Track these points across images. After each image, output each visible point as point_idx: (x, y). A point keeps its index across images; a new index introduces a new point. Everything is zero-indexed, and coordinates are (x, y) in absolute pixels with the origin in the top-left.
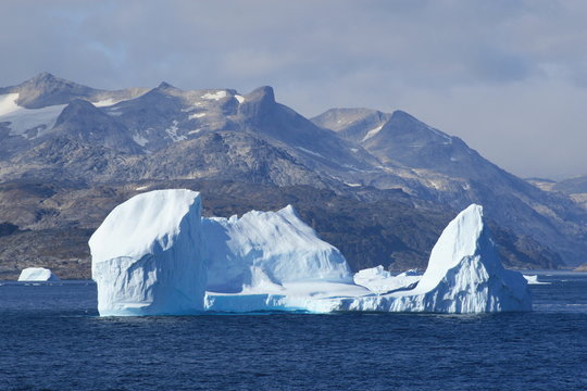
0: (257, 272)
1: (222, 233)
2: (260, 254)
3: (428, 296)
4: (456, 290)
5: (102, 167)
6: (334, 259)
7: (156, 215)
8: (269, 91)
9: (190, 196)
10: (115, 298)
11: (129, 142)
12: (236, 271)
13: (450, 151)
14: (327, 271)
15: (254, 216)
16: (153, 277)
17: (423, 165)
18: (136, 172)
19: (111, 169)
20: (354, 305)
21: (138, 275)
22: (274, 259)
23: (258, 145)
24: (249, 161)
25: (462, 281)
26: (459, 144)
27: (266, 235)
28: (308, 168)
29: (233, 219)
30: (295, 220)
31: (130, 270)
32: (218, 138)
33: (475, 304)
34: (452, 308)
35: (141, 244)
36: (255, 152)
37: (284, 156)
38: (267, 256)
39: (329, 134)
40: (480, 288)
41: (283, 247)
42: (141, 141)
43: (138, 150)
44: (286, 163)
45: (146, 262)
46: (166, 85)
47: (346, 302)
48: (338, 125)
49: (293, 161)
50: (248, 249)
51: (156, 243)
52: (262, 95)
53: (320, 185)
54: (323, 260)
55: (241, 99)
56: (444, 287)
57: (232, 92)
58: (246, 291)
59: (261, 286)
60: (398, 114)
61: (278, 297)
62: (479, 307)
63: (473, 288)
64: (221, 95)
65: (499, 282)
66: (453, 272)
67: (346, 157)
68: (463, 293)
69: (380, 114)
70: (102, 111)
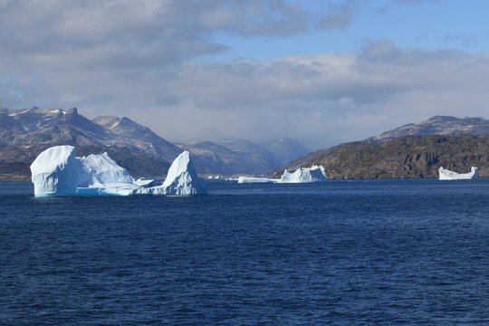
0: (95, 179)
1: (80, 164)
2: (95, 172)
3: (168, 188)
4: (179, 185)
5: (12, 139)
6: (125, 174)
7: (58, 155)
8: (75, 109)
9: (71, 148)
10: (41, 189)
11: (22, 129)
12: (86, 179)
13: (144, 132)
14: (122, 178)
15: (92, 156)
16: (56, 181)
17: (134, 138)
18: (25, 140)
19: (16, 139)
20: (139, 192)
21: (51, 180)
22: (101, 174)
23: (72, 130)
24: (69, 136)
25: (181, 181)
26: (148, 130)
27: (97, 164)
28: (91, 139)
29: (84, 158)
30: (108, 158)
31: (48, 178)
32: (57, 127)
33: (187, 191)
34: (177, 193)
35: (52, 167)
36: (71, 133)
37: (82, 134)
38: (98, 172)
39: (98, 126)
40: (188, 185)
41: (104, 169)
42: (27, 129)
43: (26, 133)
44: (83, 137)
45: (54, 175)
46: (36, 108)
47: (135, 191)
48: (102, 123)
49: (85, 136)
50: (90, 170)
51: (58, 167)
52: (72, 111)
53: (96, 145)
54: (121, 174)
55: (64, 113)
56: (174, 184)
57: (61, 110)
58: (90, 187)
59: (96, 185)
60: (124, 118)
61: (103, 189)
62: (188, 192)
63: (186, 185)
64: (57, 111)
65: (195, 182)
66: (178, 178)
67: (106, 135)
68: (182, 187)
69: (117, 119)
70: (11, 118)
